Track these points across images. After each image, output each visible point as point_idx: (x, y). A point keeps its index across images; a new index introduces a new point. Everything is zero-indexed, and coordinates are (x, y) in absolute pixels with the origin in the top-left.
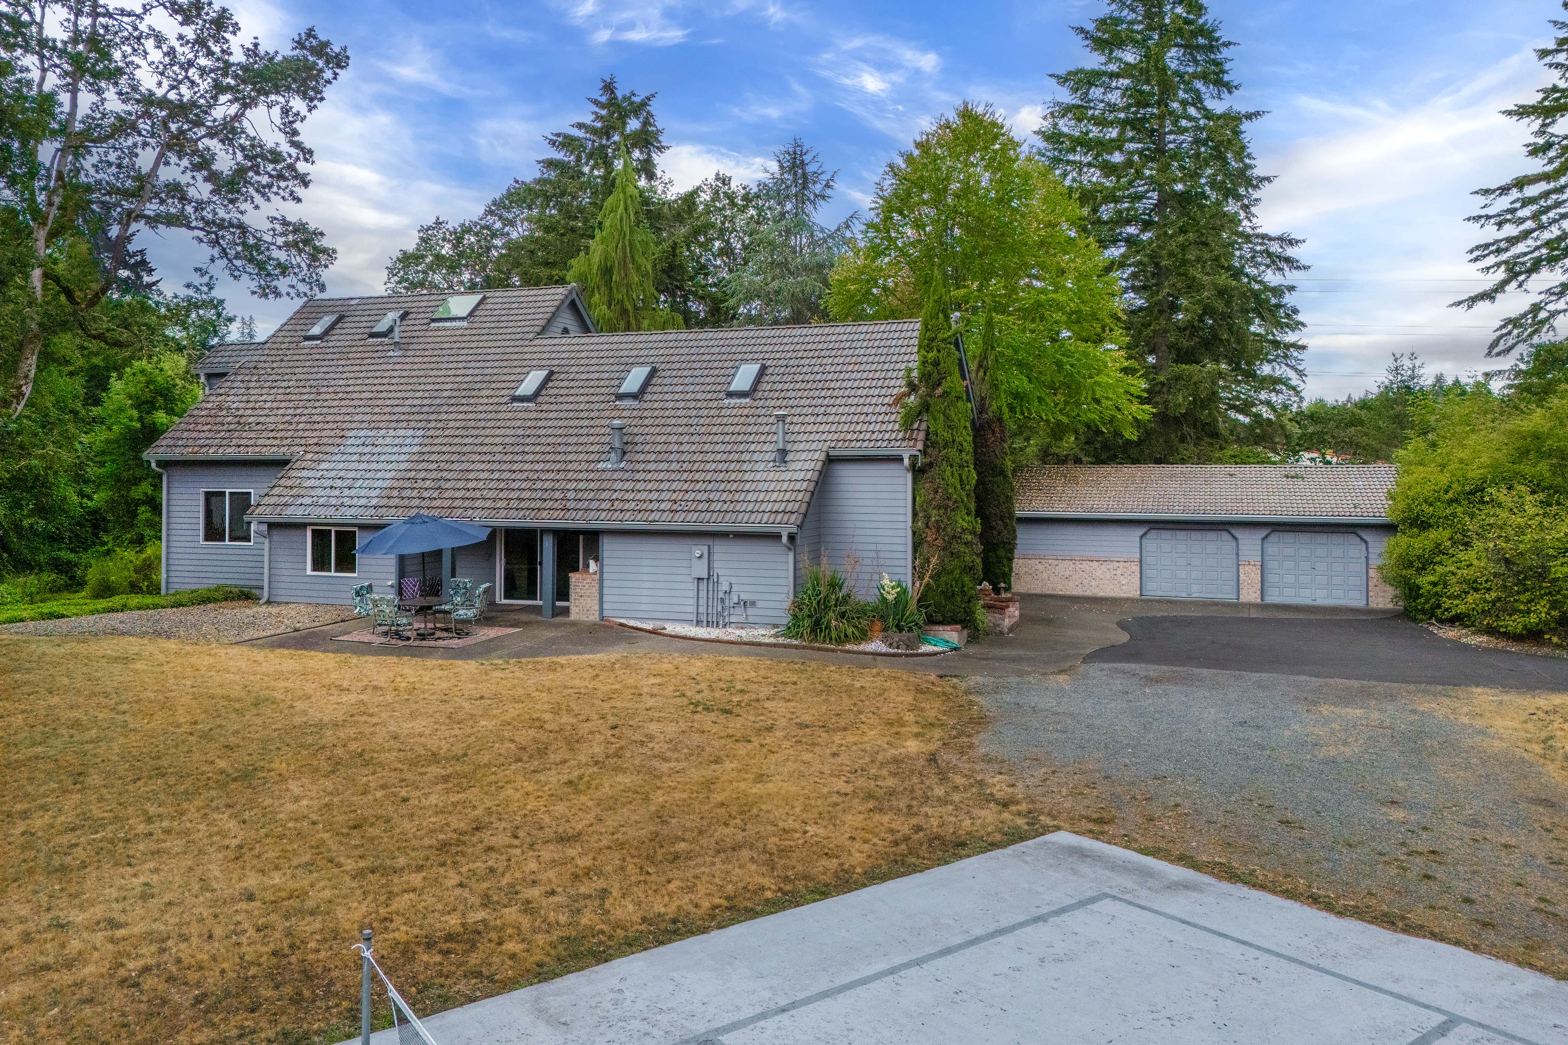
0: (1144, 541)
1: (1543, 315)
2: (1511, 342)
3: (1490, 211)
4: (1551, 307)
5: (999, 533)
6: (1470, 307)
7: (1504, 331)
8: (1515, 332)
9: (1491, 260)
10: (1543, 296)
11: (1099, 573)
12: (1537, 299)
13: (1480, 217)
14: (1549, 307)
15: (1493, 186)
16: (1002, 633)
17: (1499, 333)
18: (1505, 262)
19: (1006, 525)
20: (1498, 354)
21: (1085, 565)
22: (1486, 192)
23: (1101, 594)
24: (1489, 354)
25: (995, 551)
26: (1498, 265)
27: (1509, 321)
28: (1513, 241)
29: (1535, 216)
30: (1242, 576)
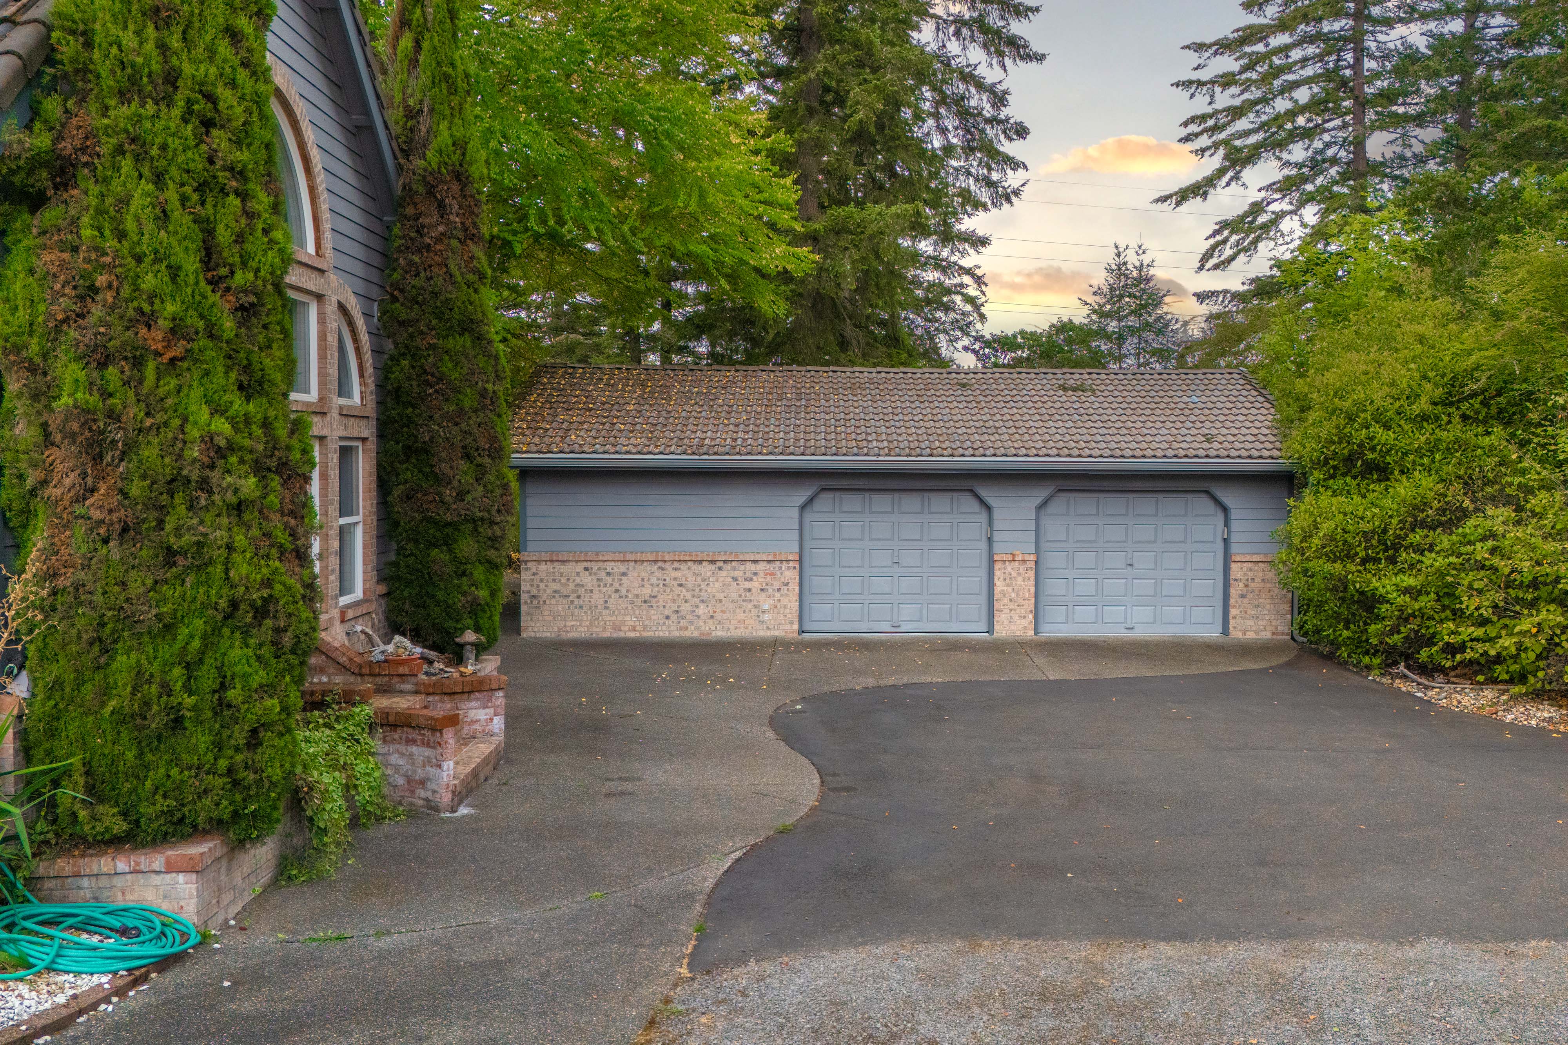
0: (808, 517)
1: (1262, 219)
2: (1228, 252)
3: (1204, 75)
4: (1275, 207)
5: (461, 496)
6: (1178, 204)
7: (1219, 238)
8: (1234, 238)
9: (1204, 141)
10: (1263, 194)
11: (715, 588)
12: (1259, 196)
13: (1191, 82)
14: (1272, 207)
15: (1209, 40)
16: (433, 807)
17: (1212, 241)
18: (1226, 142)
19: (480, 473)
20: (1216, 267)
21: (686, 573)
22: (1199, 47)
23: (720, 634)
24: (1201, 268)
25: (447, 543)
26: (1216, 146)
27: (1224, 225)
28: (1237, 112)
29: (1265, 79)
30: (999, 585)
